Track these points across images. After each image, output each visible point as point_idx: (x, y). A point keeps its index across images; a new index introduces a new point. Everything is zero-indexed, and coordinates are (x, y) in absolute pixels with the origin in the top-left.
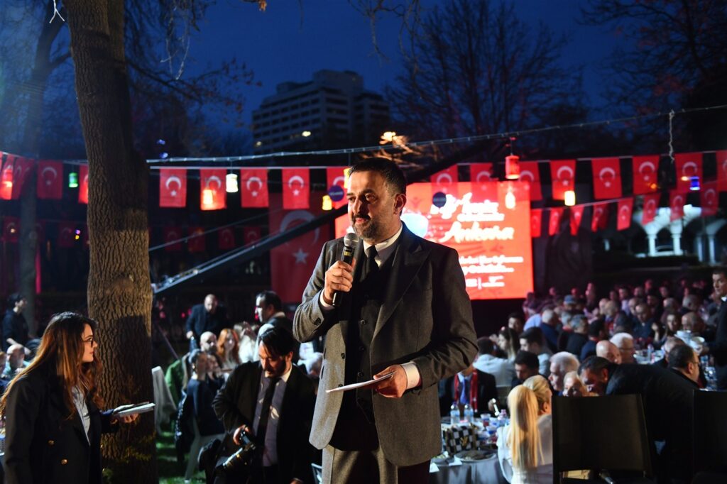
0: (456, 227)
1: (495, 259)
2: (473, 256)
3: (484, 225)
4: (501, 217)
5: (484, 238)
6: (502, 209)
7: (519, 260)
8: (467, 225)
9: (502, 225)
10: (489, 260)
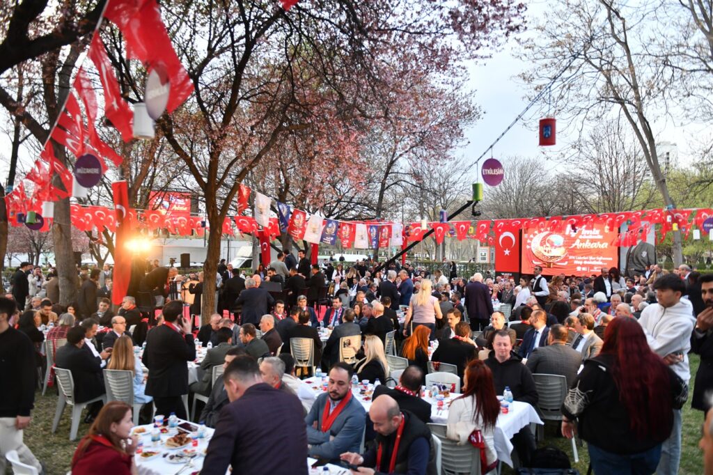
0: (578, 241)
1: (598, 258)
2: (586, 256)
3: (592, 241)
4: (600, 237)
5: (592, 247)
6: (602, 233)
7: (611, 259)
8: (583, 241)
9: (602, 241)
10: (594, 258)
